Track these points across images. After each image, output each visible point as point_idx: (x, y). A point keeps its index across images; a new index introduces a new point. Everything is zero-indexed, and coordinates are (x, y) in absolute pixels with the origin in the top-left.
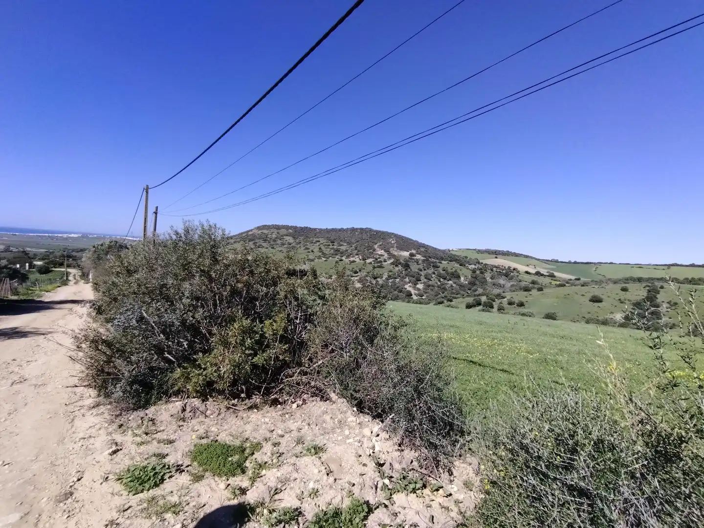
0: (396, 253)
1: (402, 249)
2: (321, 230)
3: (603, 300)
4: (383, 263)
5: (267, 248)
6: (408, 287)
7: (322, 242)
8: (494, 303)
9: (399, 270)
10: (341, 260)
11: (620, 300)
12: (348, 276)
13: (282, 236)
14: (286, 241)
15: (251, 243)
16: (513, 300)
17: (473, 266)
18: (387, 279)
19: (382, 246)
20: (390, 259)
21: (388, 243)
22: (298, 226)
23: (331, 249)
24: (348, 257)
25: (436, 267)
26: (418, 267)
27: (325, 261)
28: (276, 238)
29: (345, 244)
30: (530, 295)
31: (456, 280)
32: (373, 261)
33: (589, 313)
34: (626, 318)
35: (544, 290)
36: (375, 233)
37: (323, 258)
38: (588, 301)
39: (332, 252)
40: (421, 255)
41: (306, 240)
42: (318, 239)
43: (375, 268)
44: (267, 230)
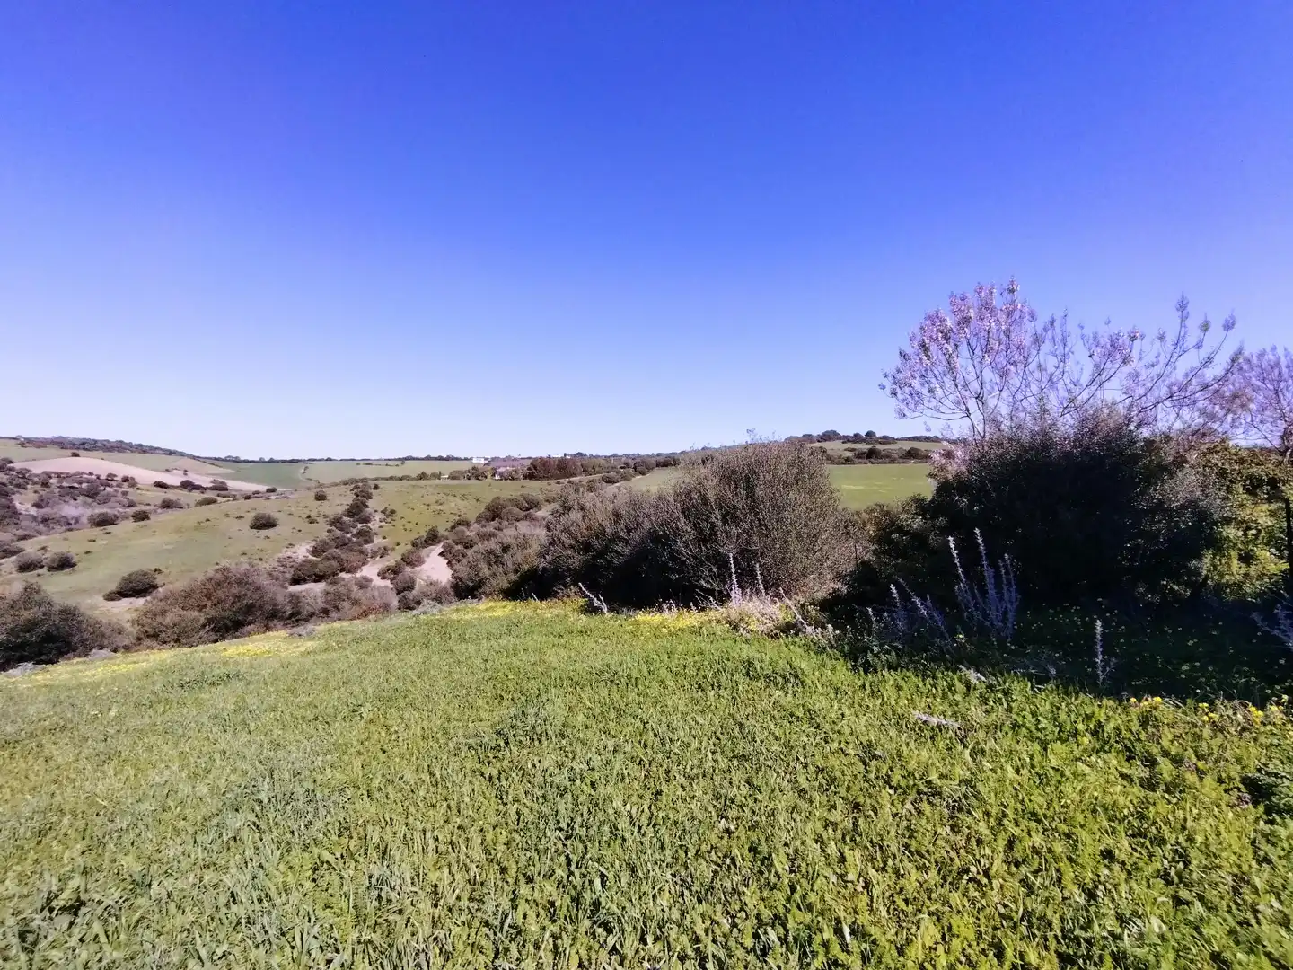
3: (278, 523)
11: (309, 517)
16: (39, 556)
30: (107, 533)
33: (244, 554)
34: (315, 552)
35: (152, 517)
38: (247, 529)
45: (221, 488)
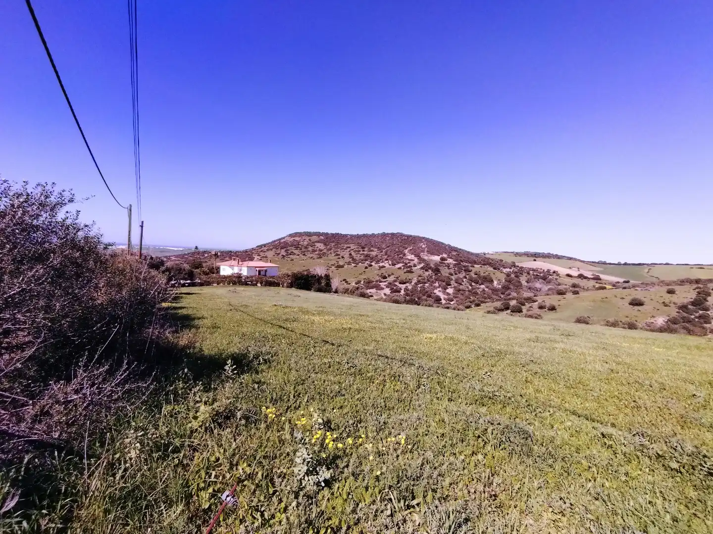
0: (426, 258)
1: (433, 254)
2: (352, 236)
3: (645, 303)
4: (413, 268)
5: (298, 255)
6: (438, 292)
7: (352, 247)
8: (523, 307)
9: (429, 275)
10: (371, 266)
11: (664, 303)
12: (377, 281)
13: (313, 243)
14: (317, 247)
15: (283, 251)
16: (543, 304)
17: (508, 270)
18: (416, 284)
19: (412, 251)
20: (420, 263)
21: (418, 248)
22: (329, 232)
23: (361, 254)
24: (377, 262)
25: (467, 271)
27: (355, 266)
28: (308, 245)
29: (376, 250)
30: (565, 298)
31: (488, 284)
32: (403, 266)
33: (628, 317)
34: (668, 322)
35: (580, 293)
36: (406, 238)
37: (352, 264)
38: (627, 304)
39: (362, 257)
40: (452, 259)
41: (336, 246)
42: (349, 245)
43: (405, 273)
44: (299, 237)
45: (597, 278)
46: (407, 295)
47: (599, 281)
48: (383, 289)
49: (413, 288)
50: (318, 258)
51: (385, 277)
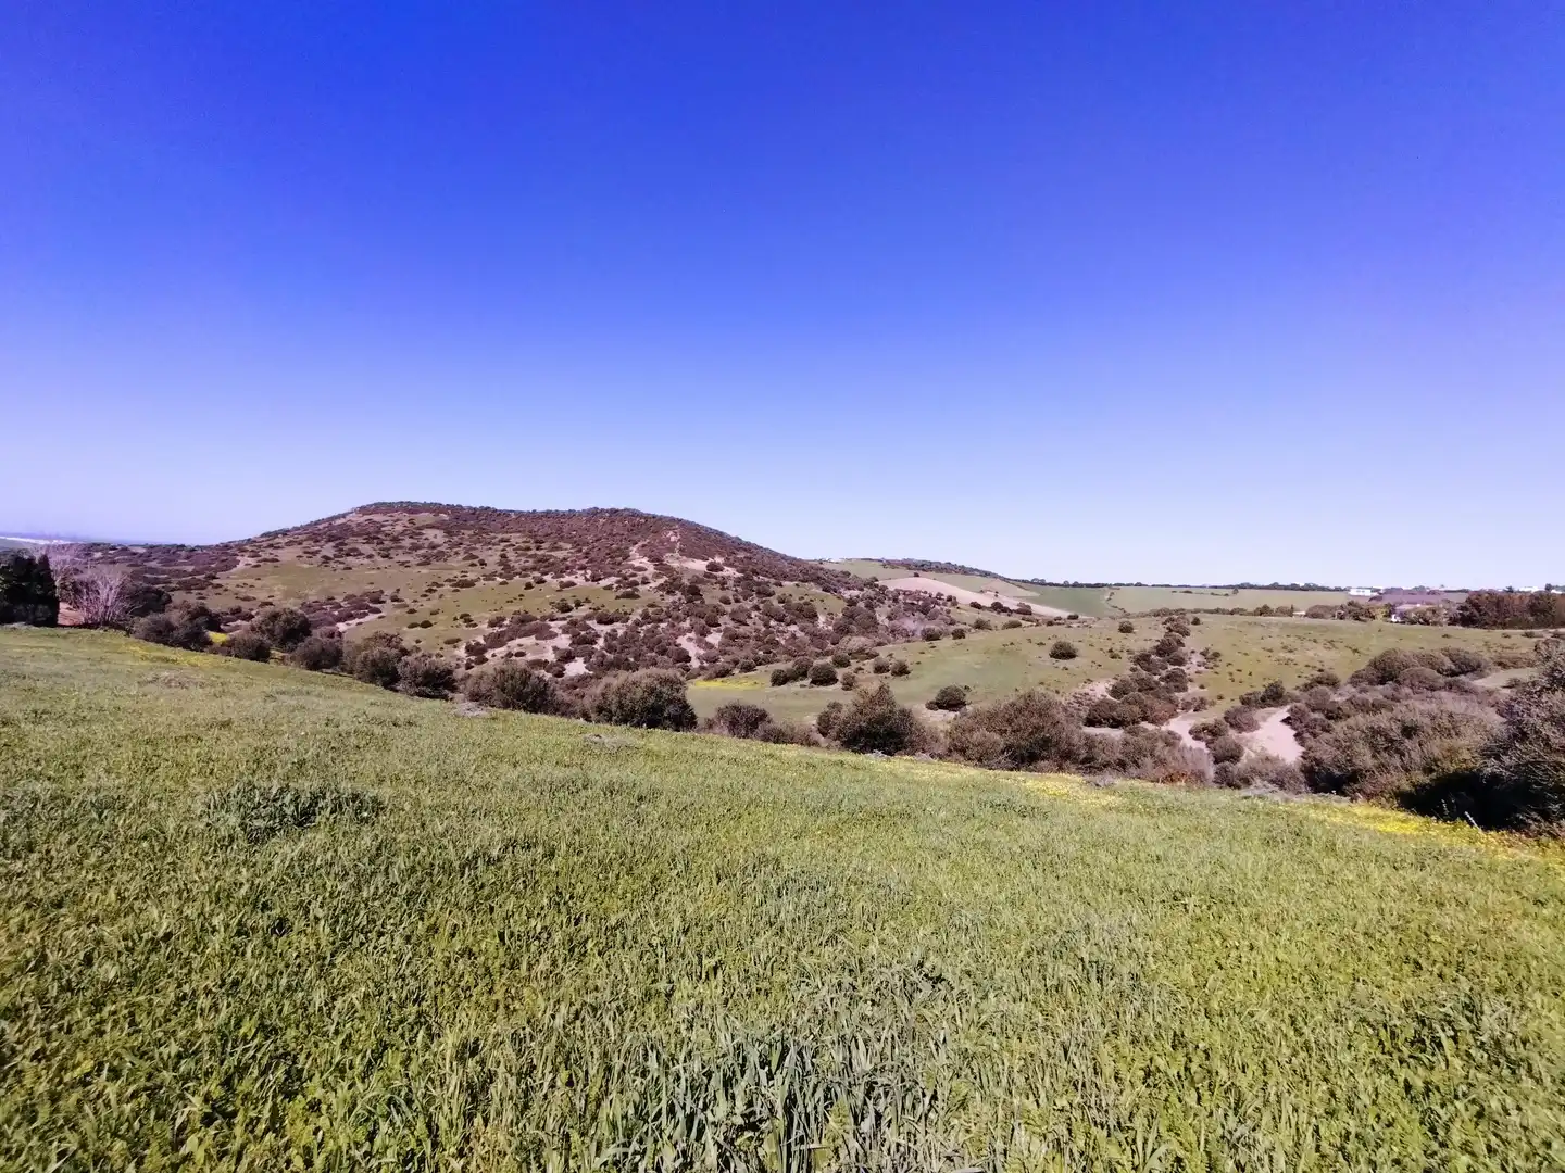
0: (675, 564)
1: (693, 556)
2: (520, 514)
3: (1078, 654)
4: (639, 587)
5: (370, 557)
6: (687, 643)
7: (513, 541)
8: (841, 671)
9: (674, 602)
10: (541, 582)
11: (1111, 651)
12: (544, 618)
13: (419, 528)
14: (426, 539)
15: (331, 545)
16: (888, 662)
17: (856, 592)
18: (637, 624)
19: (647, 549)
20: (657, 576)
21: (662, 542)
22: (467, 505)
23: (530, 556)
24: (560, 573)
25: (764, 593)
26: (721, 594)
27: (502, 584)
28: (403, 533)
29: (569, 546)
30: (936, 647)
31: (806, 623)
32: (618, 582)
33: (1042, 683)
34: (1115, 692)
35: (967, 635)
36: (643, 521)
37: (498, 579)
38: (1046, 656)
39: (531, 563)
40: (735, 567)
41: (475, 538)
42: (506, 536)
43: (618, 598)
44: (385, 513)
45: (1025, 612)
46: (610, 648)
47: (1027, 616)
48: (553, 636)
49: (626, 633)
50: (419, 565)
51: (566, 609)
